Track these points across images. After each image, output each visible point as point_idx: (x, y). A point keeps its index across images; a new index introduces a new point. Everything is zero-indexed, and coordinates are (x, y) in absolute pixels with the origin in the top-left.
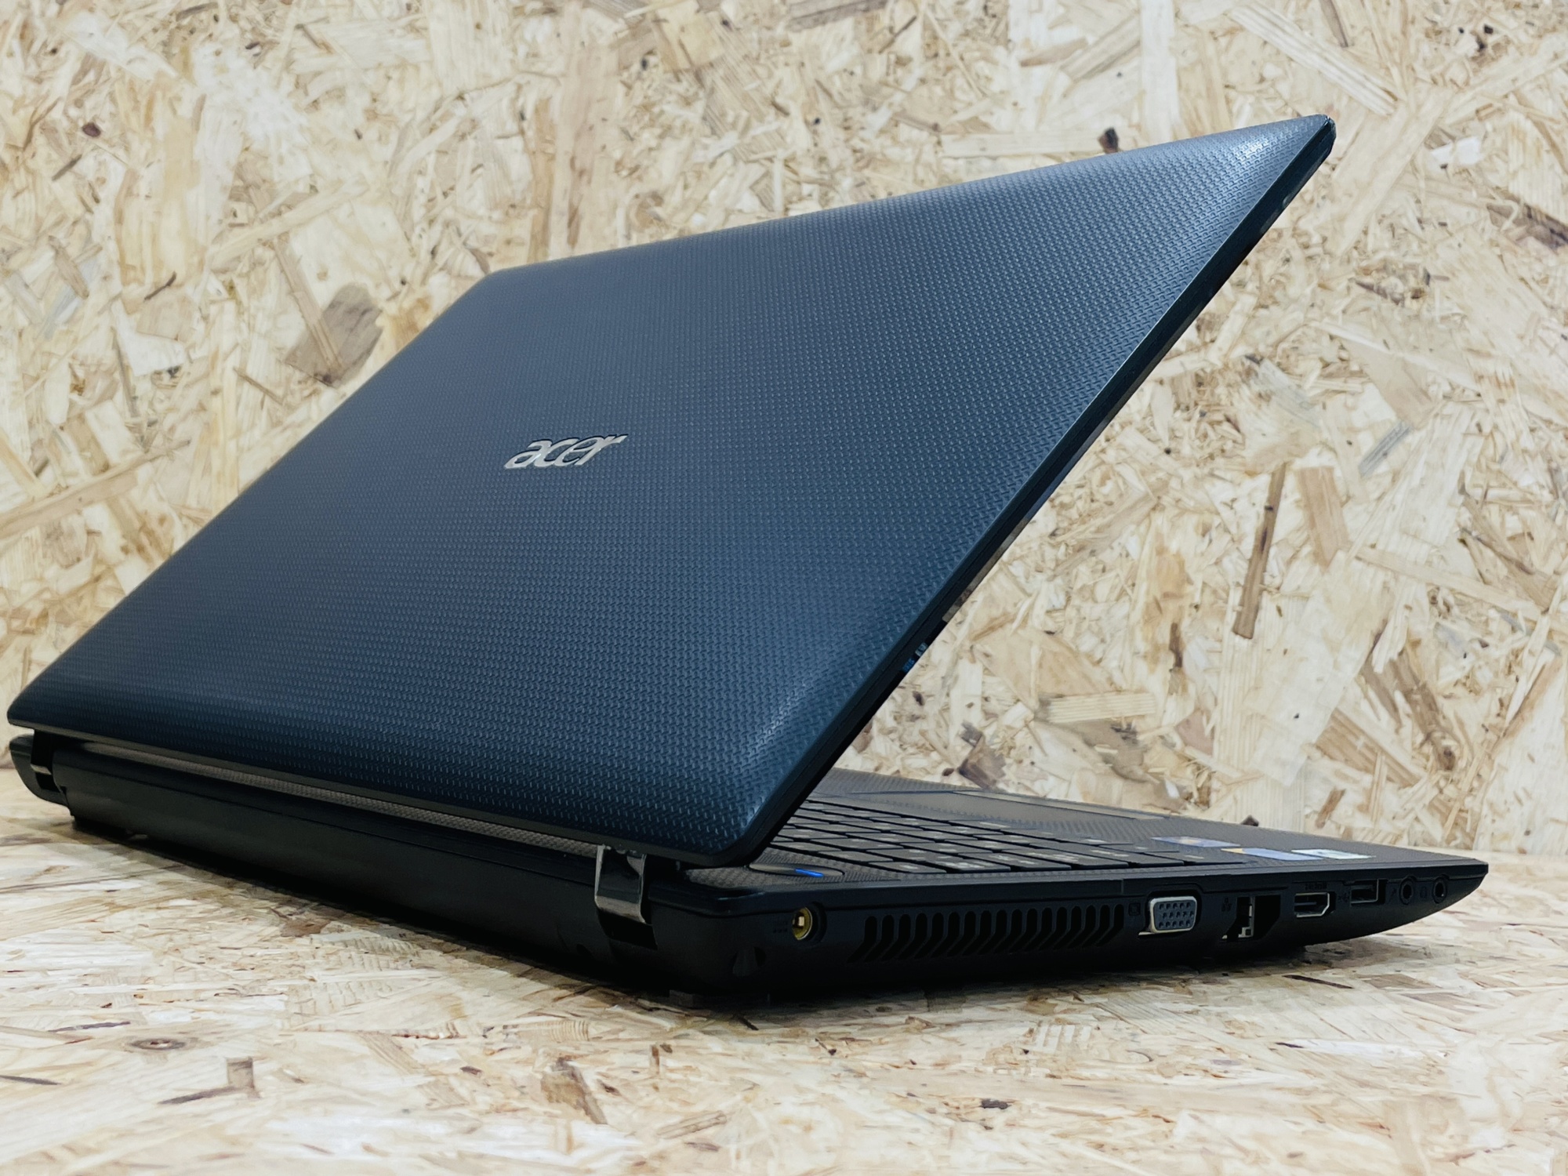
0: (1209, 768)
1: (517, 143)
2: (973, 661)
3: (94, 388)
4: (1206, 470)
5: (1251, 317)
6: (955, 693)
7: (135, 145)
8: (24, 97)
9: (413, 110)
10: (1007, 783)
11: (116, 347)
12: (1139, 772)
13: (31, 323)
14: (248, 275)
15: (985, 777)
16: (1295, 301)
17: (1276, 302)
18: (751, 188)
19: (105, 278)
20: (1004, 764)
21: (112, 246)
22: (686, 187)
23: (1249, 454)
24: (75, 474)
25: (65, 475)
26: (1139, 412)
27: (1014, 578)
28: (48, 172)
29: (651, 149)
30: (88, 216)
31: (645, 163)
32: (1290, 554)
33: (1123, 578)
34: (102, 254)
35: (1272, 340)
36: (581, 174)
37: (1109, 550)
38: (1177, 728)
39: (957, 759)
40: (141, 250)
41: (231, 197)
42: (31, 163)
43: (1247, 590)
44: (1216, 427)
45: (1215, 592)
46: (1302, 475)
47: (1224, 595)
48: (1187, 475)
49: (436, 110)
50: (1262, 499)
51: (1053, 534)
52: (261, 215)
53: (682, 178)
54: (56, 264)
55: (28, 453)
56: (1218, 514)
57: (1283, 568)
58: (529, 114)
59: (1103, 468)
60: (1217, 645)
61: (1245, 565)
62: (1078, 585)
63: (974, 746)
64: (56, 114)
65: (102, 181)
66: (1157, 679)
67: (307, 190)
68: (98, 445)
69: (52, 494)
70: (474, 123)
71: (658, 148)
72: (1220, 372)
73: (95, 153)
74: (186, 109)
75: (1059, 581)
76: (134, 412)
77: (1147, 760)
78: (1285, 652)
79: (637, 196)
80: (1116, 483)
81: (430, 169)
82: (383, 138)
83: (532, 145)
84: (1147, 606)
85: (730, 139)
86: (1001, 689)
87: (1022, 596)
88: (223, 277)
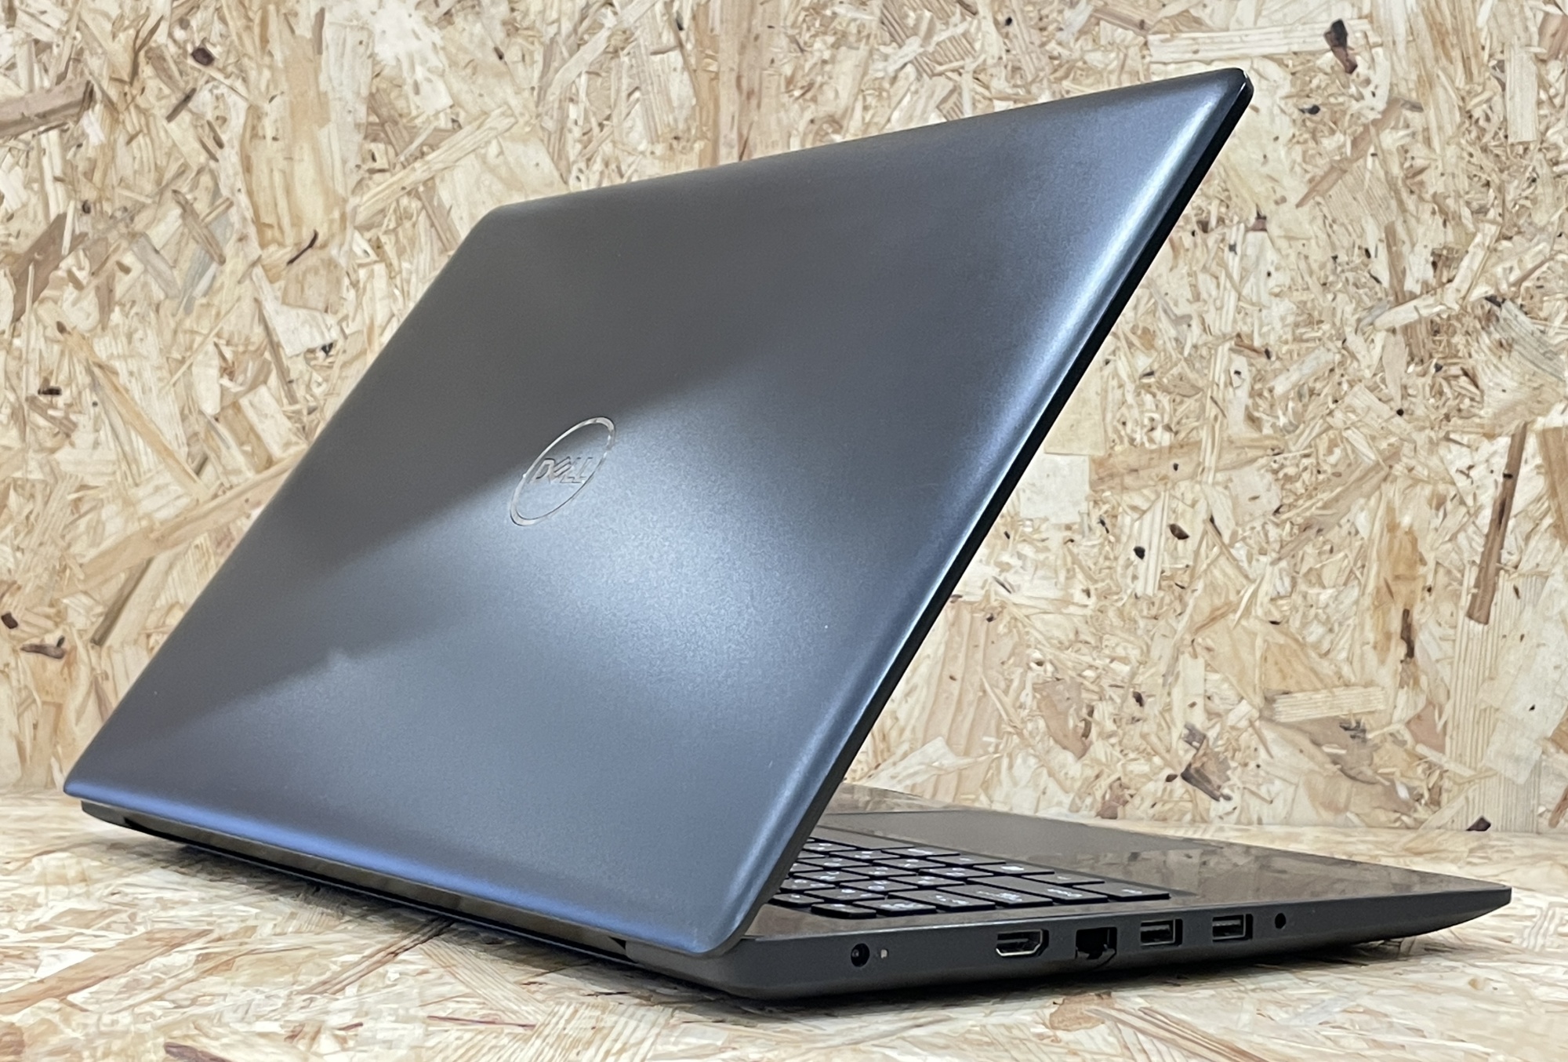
0: (1440, 767)
1: (675, 57)
2: (1195, 656)
3: (245, 371)
4: (1442, 434)
5: (1492, 250)
6: (1177, 692)
7: (253, 75)
8: (122, 17)
9: (558, 20)
10: (1231, 788)
11: (263, 321)
12: (1369, 772)
13: (167, 296)
14: (395, 230)
15: (1209, 781)
16: (1543, 229)
17: (1519, 233)
18: (938, 107)
19: (240, 240)
20: (1229, 768)
21: (243, 199)
22: (866, 108)
23: (1486, 412)
24: (238, 472)
25: (227, 473)
26: (1369, 367)
27: (1234, 561)
28: (160, 111)
29: (825, 62)
30: (212, 164)
31: (819, 79)
32: (1531, 526)
33: (1351, 557)
34: (233, 210)
35: (1513, 278)
36: (750, 96)
37: (1337, 528)
38: (1408, 724)
39: (1180, 764)
40: (276, 205)
41: (366, 138)
42: (139, 100)
43: (1483, 569)
44: (1453, 383)
45: (1449, 572)
46: (1544, 435)
47: (1459, 575)
48: (1421, 438)
49: (582, 19)
50: (1500, 464)
51: (1277, 511)
52: (402, 158)
53: (860, 97)
54: (185, 225)
55: (185, 449)
56: (1453, 483)
57: (1522, 544)
58: (686, 24)
59: (1331, 433)
60: (1451, 632)
61: (1482, 541)
62: (1304, 569)
63: (1198, 749)
64: (161, 37)
65: (223, 120)
66: (1387, 673)
67: (450, 125)
68: (258, 438)
69: (215, 496)
70: (628, 36)
71: (833, 60)
72: (1458, 318)
73: (210, 85)
74: (304, 29)
75: (1283, 564)
76: (293, 400)
77: (1376, 760)
78: (1522, 637)
79: (812, 121)
80: (1345, 449)
81: (582, 95)
82: (527, 58)
83: (693, 61)
84: (1378, 590)
85: (913, 47)
86: (1226, 686)
87: (1245, 582)
88: (368, 235)
